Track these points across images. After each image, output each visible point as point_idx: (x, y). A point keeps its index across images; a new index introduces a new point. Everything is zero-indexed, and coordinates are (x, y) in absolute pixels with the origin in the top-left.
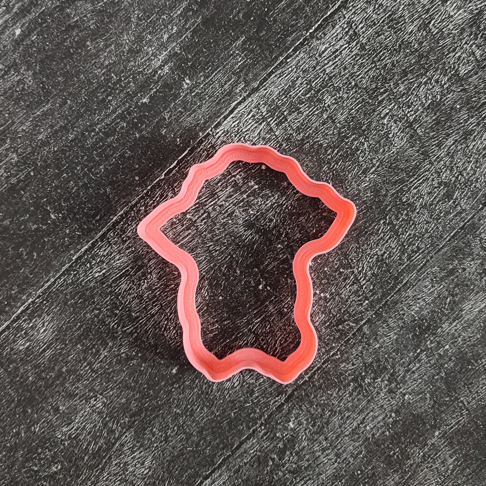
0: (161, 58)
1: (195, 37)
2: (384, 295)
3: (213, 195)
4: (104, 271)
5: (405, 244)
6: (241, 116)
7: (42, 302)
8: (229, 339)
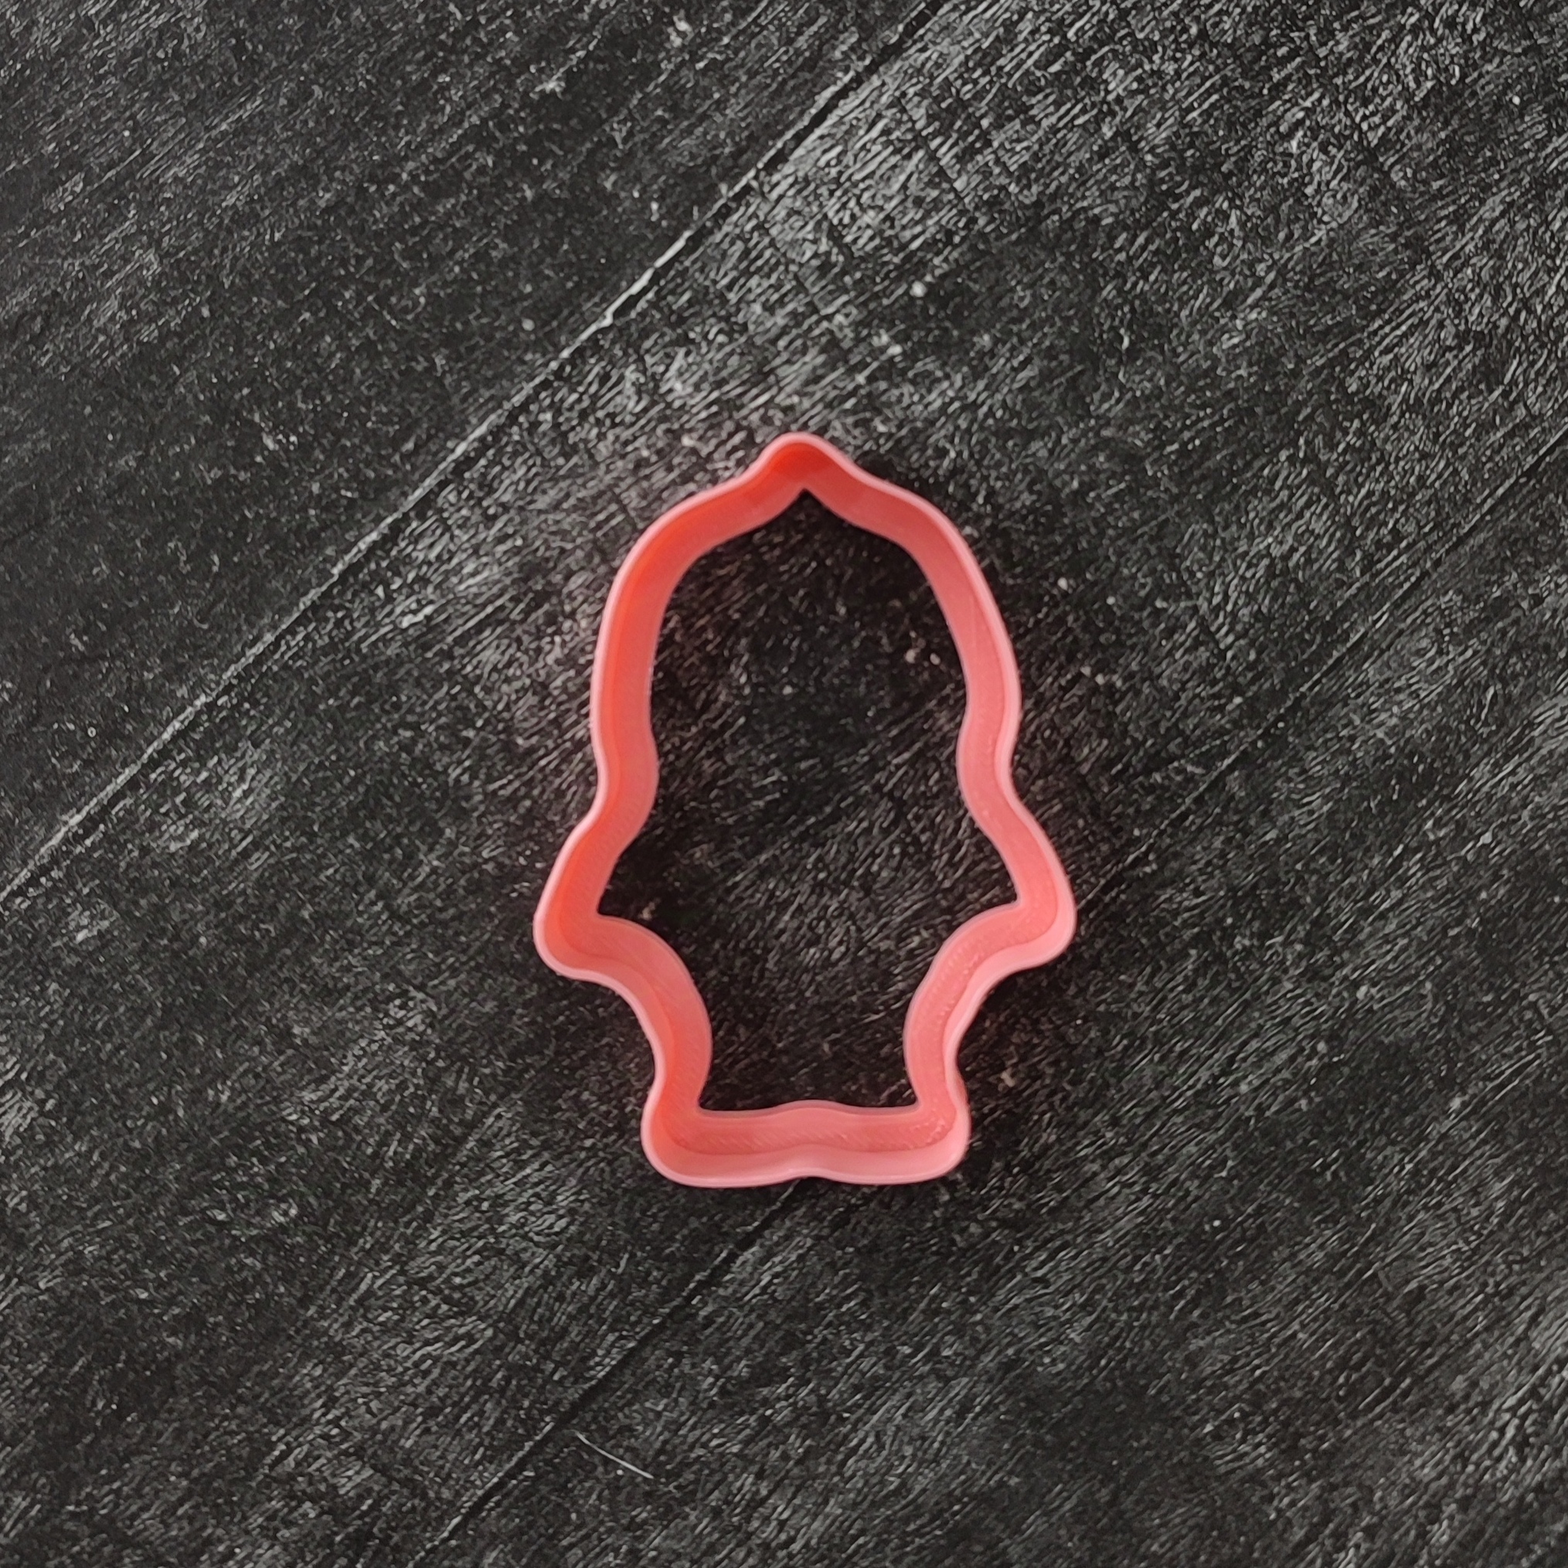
2: (1292, 678)
3: (762, 376)
4: (428, 610)
5: (1355, 522)
6: (846, 132)
7: (240, 704)
8: (814, 814)
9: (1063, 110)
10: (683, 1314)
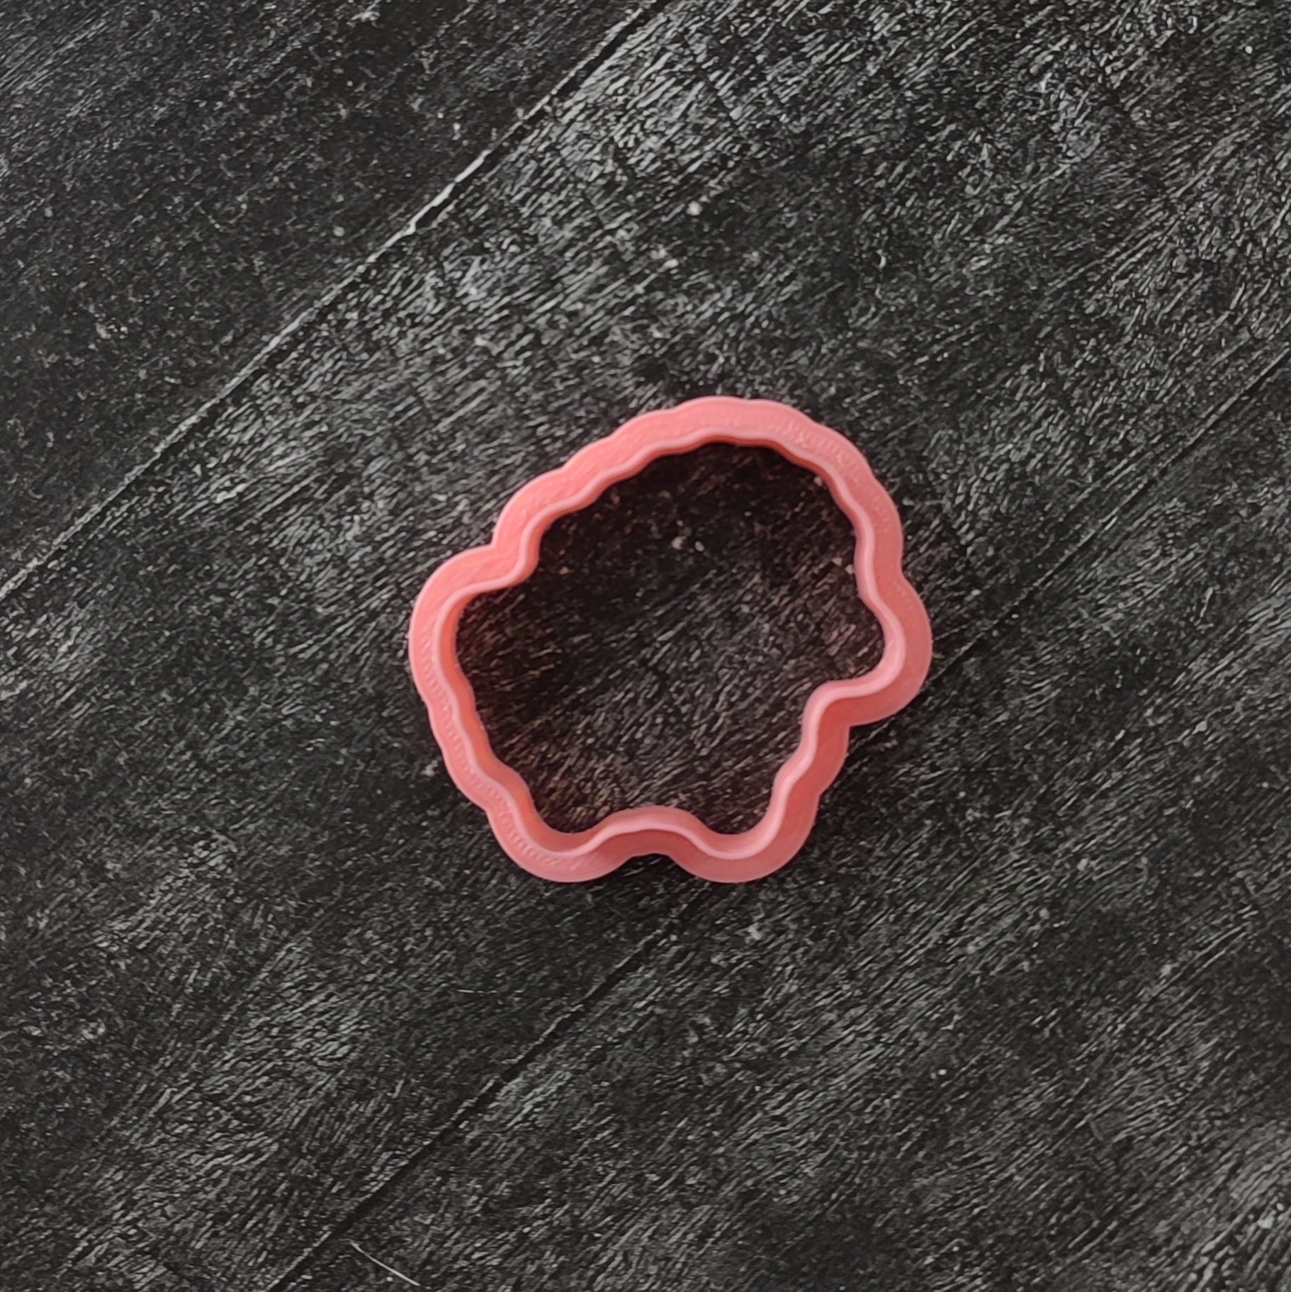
2: (1027, 574)
3: (550, 283)
4: (240, 488)
5: (1089, 433)
6: (633, 64)
7: (67, 568)
8: (584, 684)
9: (831, 49)
10: (450, 1137)
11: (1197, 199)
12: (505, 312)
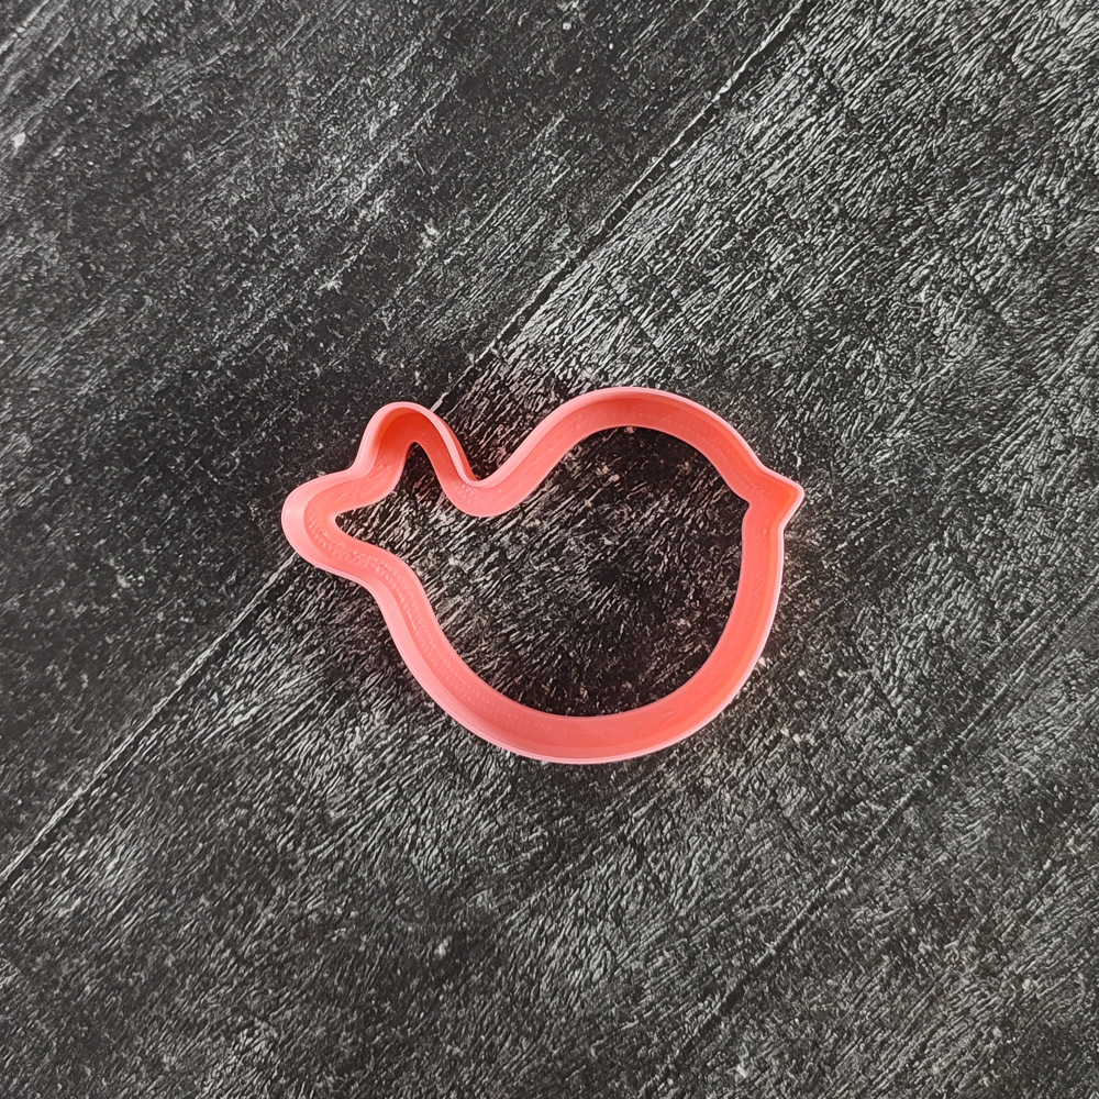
0: (364, 179)
1: (445, 124)
4: (254, 711)
5: (994, 597)
6: (565, 307)
7: (109, 794)
8: (572, 861)
9: (735, 279)
11: (1067, 384)
12: (473, 534)
